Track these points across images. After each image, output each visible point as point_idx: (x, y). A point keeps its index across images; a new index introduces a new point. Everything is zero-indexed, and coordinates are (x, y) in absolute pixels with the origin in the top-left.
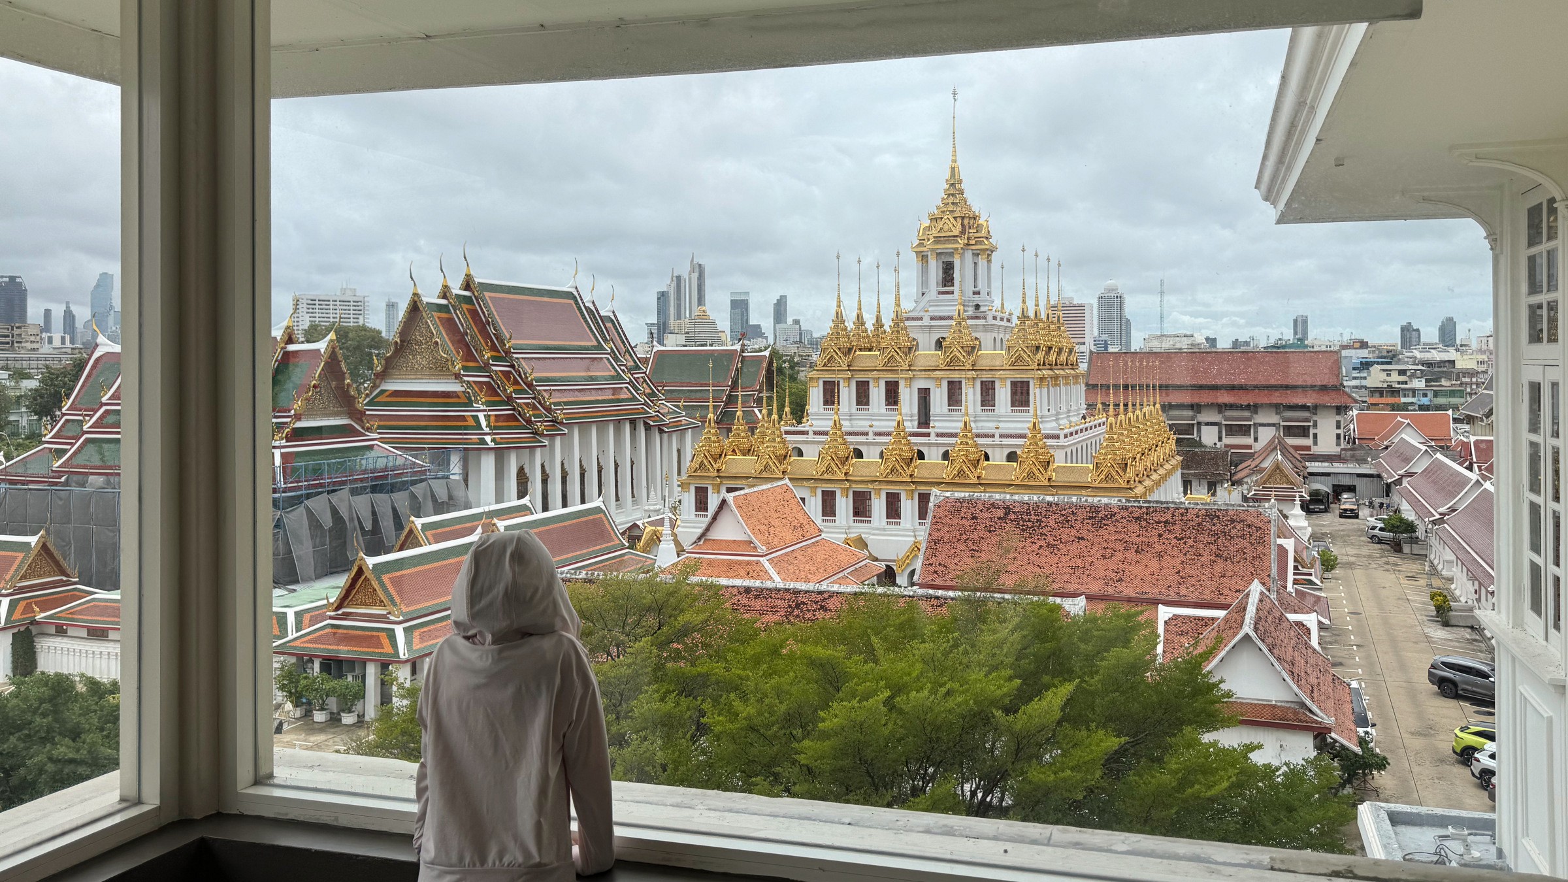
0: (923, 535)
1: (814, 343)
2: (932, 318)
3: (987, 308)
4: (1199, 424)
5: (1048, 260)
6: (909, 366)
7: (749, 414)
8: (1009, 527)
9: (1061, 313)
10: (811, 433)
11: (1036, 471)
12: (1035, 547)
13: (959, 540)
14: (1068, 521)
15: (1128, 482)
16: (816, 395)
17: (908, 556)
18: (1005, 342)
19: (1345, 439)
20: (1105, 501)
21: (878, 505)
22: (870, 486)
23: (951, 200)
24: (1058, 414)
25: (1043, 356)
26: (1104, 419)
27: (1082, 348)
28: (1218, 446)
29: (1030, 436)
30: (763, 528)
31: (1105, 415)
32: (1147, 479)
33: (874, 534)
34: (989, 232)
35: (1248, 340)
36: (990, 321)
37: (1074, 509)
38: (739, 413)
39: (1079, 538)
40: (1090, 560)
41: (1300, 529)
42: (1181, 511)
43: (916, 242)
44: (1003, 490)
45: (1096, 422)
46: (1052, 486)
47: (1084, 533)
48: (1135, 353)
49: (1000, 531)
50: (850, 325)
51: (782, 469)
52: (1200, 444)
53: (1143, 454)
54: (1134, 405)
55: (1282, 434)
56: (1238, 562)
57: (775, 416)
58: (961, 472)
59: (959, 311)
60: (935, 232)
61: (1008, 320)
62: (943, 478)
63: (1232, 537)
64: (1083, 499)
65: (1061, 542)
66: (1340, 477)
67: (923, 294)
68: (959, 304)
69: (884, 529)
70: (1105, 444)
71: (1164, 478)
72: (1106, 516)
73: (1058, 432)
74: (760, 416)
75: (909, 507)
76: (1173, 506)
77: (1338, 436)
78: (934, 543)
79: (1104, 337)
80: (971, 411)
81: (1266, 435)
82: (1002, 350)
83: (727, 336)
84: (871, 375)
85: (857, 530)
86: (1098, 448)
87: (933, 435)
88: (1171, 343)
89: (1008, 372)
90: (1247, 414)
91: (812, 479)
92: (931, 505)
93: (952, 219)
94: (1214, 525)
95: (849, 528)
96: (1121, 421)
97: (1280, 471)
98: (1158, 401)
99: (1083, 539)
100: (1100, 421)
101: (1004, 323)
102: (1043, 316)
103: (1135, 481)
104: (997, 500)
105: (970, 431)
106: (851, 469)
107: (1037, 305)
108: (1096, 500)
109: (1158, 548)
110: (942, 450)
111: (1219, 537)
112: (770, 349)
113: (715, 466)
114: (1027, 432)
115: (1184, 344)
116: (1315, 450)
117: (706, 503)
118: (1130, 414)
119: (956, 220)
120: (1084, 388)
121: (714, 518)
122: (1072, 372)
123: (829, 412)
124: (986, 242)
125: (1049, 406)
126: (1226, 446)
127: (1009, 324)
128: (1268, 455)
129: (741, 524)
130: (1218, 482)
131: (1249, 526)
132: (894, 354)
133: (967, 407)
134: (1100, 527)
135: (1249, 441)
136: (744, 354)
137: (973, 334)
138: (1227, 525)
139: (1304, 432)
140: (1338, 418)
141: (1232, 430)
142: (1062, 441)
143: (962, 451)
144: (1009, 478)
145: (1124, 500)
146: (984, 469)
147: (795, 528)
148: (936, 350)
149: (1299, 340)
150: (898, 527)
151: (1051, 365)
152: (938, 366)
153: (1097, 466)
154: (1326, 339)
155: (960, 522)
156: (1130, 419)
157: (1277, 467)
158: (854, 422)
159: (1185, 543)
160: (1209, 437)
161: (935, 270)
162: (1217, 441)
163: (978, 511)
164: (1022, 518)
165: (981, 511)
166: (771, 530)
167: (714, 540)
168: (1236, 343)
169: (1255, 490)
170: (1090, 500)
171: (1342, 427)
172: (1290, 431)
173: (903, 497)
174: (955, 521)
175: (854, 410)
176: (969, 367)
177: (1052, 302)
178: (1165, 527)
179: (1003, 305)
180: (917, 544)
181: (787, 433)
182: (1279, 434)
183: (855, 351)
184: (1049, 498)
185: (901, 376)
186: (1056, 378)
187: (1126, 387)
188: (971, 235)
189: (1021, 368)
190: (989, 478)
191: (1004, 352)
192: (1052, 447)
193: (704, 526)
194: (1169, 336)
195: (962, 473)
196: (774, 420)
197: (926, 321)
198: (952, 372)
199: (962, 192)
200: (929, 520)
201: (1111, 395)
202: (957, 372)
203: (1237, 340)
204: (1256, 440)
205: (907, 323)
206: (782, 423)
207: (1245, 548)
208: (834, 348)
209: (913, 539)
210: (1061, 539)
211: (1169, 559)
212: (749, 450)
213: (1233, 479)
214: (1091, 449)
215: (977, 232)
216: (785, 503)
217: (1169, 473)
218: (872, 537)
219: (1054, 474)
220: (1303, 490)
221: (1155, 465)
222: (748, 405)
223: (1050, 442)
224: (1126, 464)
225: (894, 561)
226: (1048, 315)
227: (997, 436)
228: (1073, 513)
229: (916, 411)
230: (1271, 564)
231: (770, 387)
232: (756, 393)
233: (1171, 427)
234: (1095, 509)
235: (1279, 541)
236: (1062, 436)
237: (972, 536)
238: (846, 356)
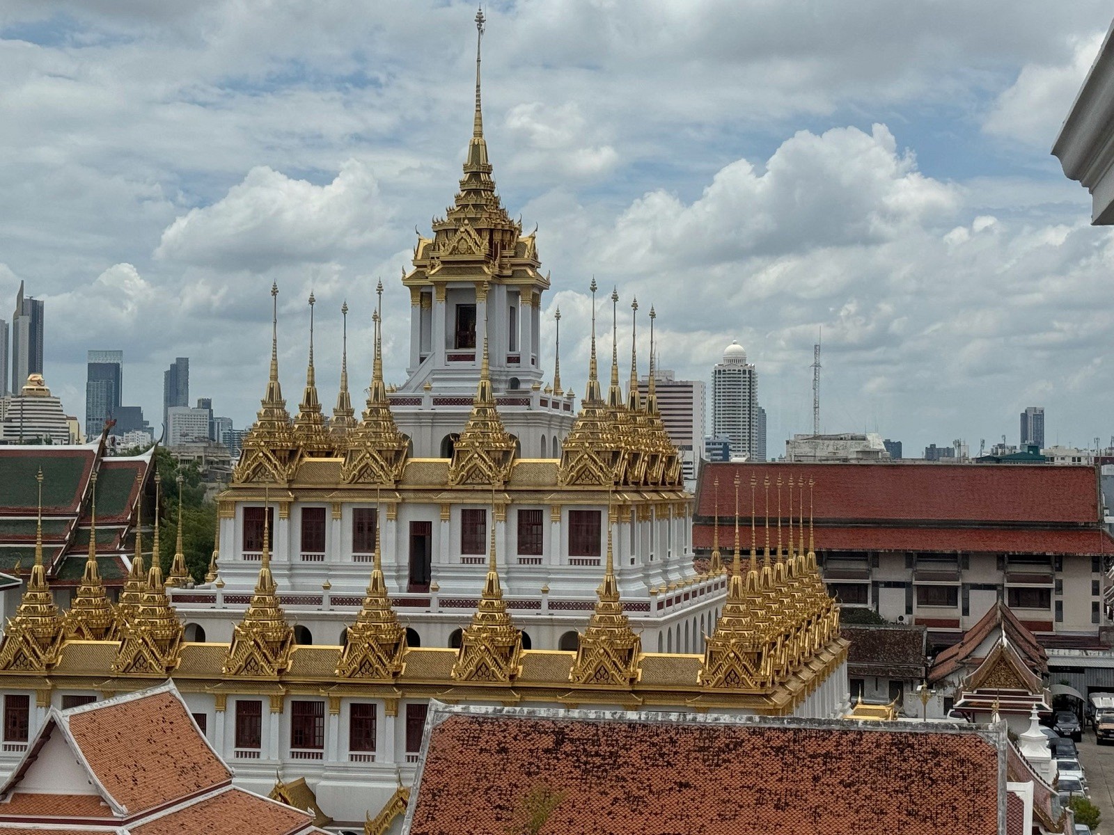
0: (412, 781)
1: (234, 439)
2: (438, 401)
3: (531, 386)
4: (876, 584)
5: (635, 306)
6: (396, 482)
7: (110, 567)
8: (564, 766)
9: (654, 397)
10: (220, 599)
11: (609, 666)
12: (607, 801)
13: (475, 790)
14: (662, 755)
15: (763, 684)
16: (230, 534)
17: (387, 815)
18: (561, 444)
19: (1105, 611)
20: (726, 719)
21: (336, 727)
22: (323, 693)
23: (472, 200)
24: (647, 567)
25: (623, 469)
26: (724, 577)
27: (689, 456)
28: (906, 620)
29: (601, 604)
30: (122, 772)
31: (725, 570)
32: (794, 678)
33: (327, 778)
34: (535, 256)
35: (951, 446)
36: (537, 408)
37: (673, 733)
38: (91, 563)
39: (681, 785)
40: (700, 822)
41: (1040, 762)
42: (852, 736)
43: (411, 270)
44: (553, 700)
45: (710, 582)
46: (637, 694)
47: (689, 776)
48: (773, 465)
49: (544, 774)
50: (294, 411)
51: (165, 664)
52: (875, 618)
53: (787, 637)
54: (773, 552)
55: (1006, 602)
56: (944, 825)
57: (155, 570)
58: (481, 668)
59: (483, 389)
60: (443, 253)
61: (567, 407)
62: (451, 679)
63: (934, 782)
64: (689, 717)
65: (651, 791)
66: (1100, 675)
67: (422, 360)
68: (485, 377)
69: (346, 769)
70: (725, 620)
71: (821, 677)
72: (727, 746)
73: (647, 599)
74: (130, 566)
75: (389, 729)
76: (837, 727)
77: (1096, 606)
78: (432, 794)
79: (723, 437)
80: (500, 562)
81: (982, 603)
82: (555, 457)
83: (79, 426)
84: (328, 497)
85: (299, 771)
86: (713, 626)
87: (435, 603)
88: (831, 449)
89: (564, 496)
90: (951, 568)
91: (220, 681)
92: (428, 727)
93: (473, 233)
94: (904, 760)
95: (284, 767)
96: (752, 581)
97: (1006, 664)
98: (812, 546)
99: (687, 785)
100: (717, 579)
101: (560, 412)
102: (625, 400)
103: (773, 683)
104: (543, 718)
105: (499, 597)
106: (290, 662)
107: (615, 382)
108: (710, 718)
109: (813, 800)
110: (449, 630)
111: (913, 782)
112: (152, 450)
113: (42, 657)
114: (595, 597)
115: (851, 452)
116: (1061, 629)
117: (25, 725)
118: (767, 569)
119: (480, 235)
120: (690, 523)
121: (33, 757)
122: (673, 496)
123: (254, 562)
124: (531, 273)
125: (632, 553)
126: (919, 622)
127: (567, 414)
128: (986, 637)
129: (83, 766)
130: (907, 682)
131: (962, 762)
132: (370, 461)
133: (494, 556)
134: (717, 765)
135: (955, 613)
136: (105, 459)
137: (506, 430)
138: (926, 761)
139: (1042, 598)
140: (1096, 576)
141: (928, 596)
142: (655, 616)
143: (485, 630)
144: (561, 677)
145: (757, 718)
146: (521, 662)
147: (183, 771)
148: (443, 457)
149: (1030, 447)
150: (371, 764)
151: (637, 484)
152: (446, 483)
153: (712, 658)
154: (1073, 448)
155: (479, 758)
156: (766, 576)
157: (1002, 659)
158: (298, 581)
159: (857, 792)
160: (891, 605)
161: (442, 318)
162: (903, 612)
163: (509, 739)
164: (585, 750)
165: (515, 738)
166: (138, 775)
167: (32, 796)
168: (932, 451)
169: (965, 697)
170: (700, 717)
171: (1102, 591)
172: (1020, 597)
173: (380, 712)
174: (468, 757)
175: (298, 560)
176: (498, 485)
177: (639, 379)
178: (825, 764)
179: (557, 380)
180: (402, 795)
181: (177, 598)
182: (1003, 602)
183: (302, 456)
184: (632, 716)
185: (381, 500)
186: (645, 506)
187: (760, 522)
188: (505, 260)
189: (587, 488)
190: (530, 677)
191: (558, 461)
192: (638, 624)
193: (16, 766)
194: (830, 438)
195: (483, 669)
196: (153, 577)
197: (427, 407)
198: (468, 495)
199: (490, 187)
200: (423, 754)
201: (737, 536)
202: (480, 495)
203: (933, 446)
204: (966, 611)
205: (395, 409)
206: (170, 580)
207: (955, 800)
208: (264, 450)
209: (395, 786)
210: (650, 786)
211: (832, 819)
212: (108, 630)
213: (930, 677)
214: (702, 628)
215: (516, 256)
216: (167, 726)
217: (829, 669)
218: (323, 783)
219: (640, 671)
220: (1042, 696)
221: (807, 655)
222: (109, 548)
223: (634, 616)
224: (760, 655)
225: (361, 824)
226: (633, 399)
227: (545, 605)
228: (673, 742)
229: (405, 560)
230: (997, 827)
231: (148, 517)
232: (126, 527)
233: (832, 588)
234: (709, 733)
235: (1012, 786)
236: (654, 606)
237: (498, 783)
238: (285, 465)
